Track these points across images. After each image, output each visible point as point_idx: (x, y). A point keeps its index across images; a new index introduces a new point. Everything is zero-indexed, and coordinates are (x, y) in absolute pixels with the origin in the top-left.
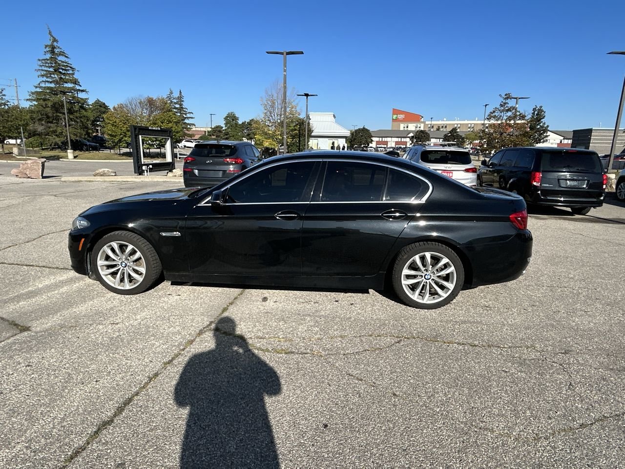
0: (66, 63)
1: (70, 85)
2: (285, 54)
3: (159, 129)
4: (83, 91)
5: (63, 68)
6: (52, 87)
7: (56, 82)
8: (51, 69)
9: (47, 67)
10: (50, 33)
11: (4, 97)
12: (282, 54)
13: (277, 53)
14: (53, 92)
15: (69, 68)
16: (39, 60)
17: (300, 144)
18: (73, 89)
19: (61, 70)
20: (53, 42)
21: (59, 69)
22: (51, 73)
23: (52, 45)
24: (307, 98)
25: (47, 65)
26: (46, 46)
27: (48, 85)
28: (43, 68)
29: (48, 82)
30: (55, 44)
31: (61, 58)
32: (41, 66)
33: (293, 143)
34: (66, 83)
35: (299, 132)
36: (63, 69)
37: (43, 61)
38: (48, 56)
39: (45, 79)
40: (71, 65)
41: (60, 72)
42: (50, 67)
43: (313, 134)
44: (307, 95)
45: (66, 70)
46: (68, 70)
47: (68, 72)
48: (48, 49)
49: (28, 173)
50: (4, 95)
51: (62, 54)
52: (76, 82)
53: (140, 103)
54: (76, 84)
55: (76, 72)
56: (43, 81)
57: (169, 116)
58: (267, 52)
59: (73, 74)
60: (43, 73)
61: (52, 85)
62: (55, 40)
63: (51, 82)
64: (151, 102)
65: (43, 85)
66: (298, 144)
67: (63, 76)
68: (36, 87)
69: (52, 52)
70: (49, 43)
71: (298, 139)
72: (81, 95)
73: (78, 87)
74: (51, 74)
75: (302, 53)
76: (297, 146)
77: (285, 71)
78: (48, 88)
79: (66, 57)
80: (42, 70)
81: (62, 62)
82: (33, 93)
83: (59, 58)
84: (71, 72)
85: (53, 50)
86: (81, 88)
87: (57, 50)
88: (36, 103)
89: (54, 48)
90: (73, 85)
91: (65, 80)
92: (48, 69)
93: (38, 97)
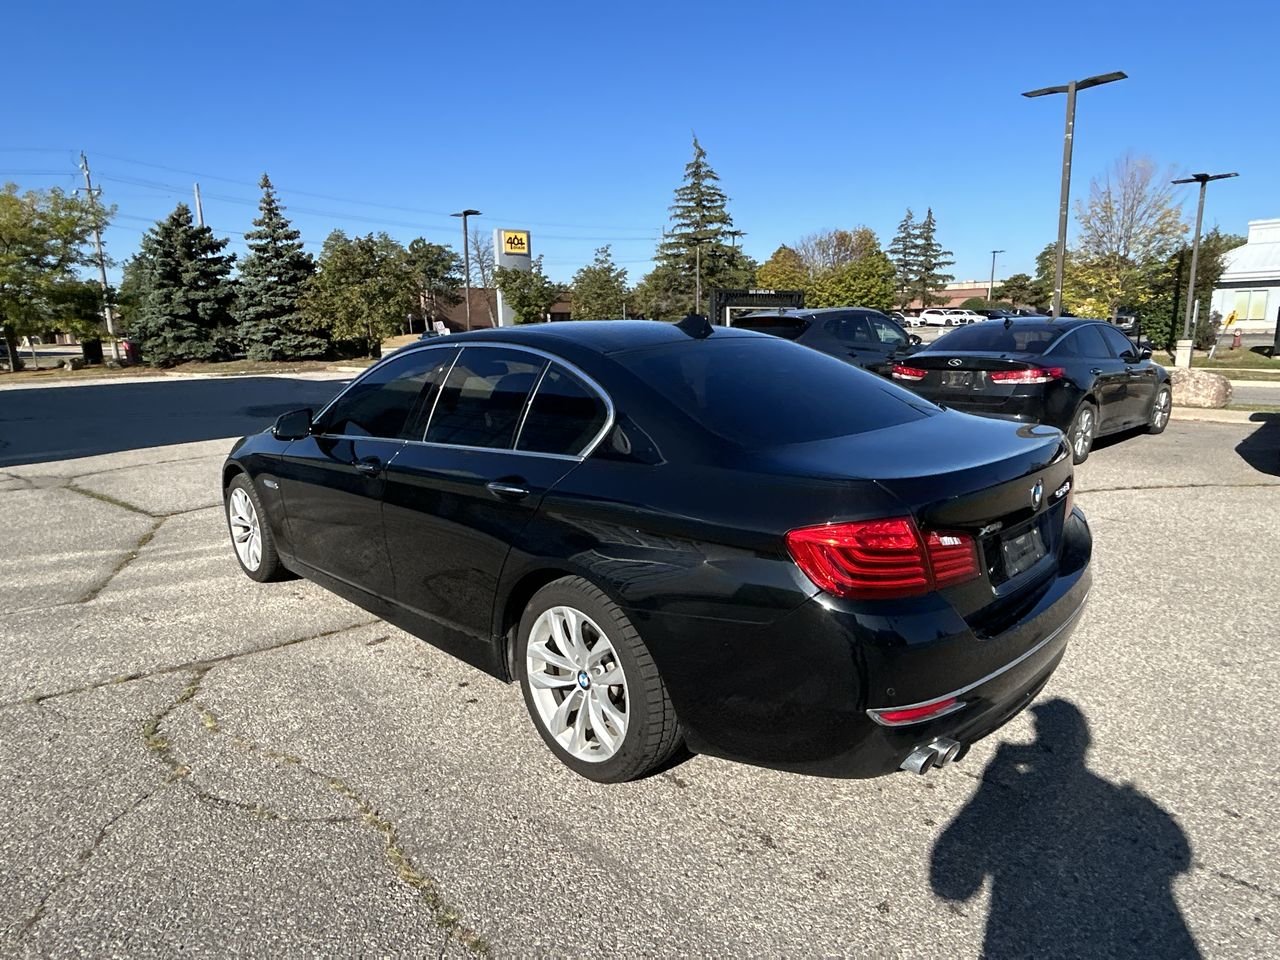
0: (713, 188)
1: (715, 226)
2: (1072, 89)
3: (773, 292)
4: (734, 234)
5: (709, 198)
6: (689, 234)
7: (697, 224)
8: (692, 204)
9: (684, 200)
10: (695, 144)
11: (608, 258)
12: (1064, 89)
13: (1052, 91)
14: (692, 241)
15: (717, 197)
16: (676, 191)
17: (1176, 306)
18: (716, 233)
19: (705, 203)
20: (699, 156)
21: (701, 201)
22: (689, 210)
23: (696, 162)
24: (1203, 185)
25: (685, 197)
26: (689, 166)
27: (685, 230)
28: (681, 204)
29: (684, 225)
30: (701, 159)
31: (708, 182)
32: (678, 200)
33: (1158, 305)
34: (711, 223)
35: (1179, 277)
36: (707, 200)
37: (681, 192)
38: (690, 182)
39: (682, 221)
40: (720, 190)
41: (704, 207)
42: (690, 200)
43: (1224, 278)
44: (1203, 179)
45: (712, 201)
46: (716, 201)
47: (716, 204)
48: (689, 171)
50: (609, 255)
51: (710, 174)
52: (724, 220)
53: (819, 244)
54: (725, 223)
55: (727, 202)
56: (678, 225)
58: (1024, 95)
59: (722, 206)
60: (679, 212)
61: (691, 230)
62: (702, 154)
63: (688, 225)
64: (843, 239)
65: (677, 232)
66: (1171, 307)
67: (706, 213)
68: (667, 236)
69: (696, 174)
70: (693, 160)
71: (1172, 293)
72: (728, 242)
73: (726, 228)
74: (690, 212)
75: (1121, 76)
76: (1168, 312)
77: (1071, 130)
78: (683, 235)
79: (715, 178)
80: (678, 207)
81: (708, 188)
82: (662, 247)
83: (705, 183)
84: (719, 203)
85: (697, 171)
86: (732, 229)
87: (704, 169)
88: (665, 262)
89: (699, 167)
90: (719, 225)
91: (708, 219)
92: (687, 204)
93: (669, 253)
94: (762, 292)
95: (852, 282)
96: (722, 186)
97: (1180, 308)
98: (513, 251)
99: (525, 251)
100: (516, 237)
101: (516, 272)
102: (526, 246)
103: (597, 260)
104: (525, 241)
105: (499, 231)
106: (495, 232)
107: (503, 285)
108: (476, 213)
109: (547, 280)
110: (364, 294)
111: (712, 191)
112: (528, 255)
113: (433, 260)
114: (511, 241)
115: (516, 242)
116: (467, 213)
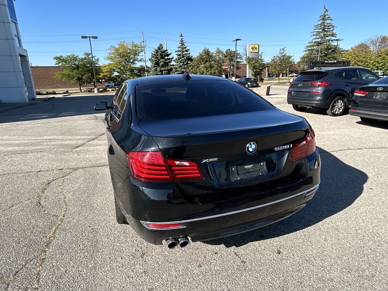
5: (327, 27)
6: (318, 41)
7: (322, 38)
8: (321, 30)
9: (318, 29)
10: (324, 8)
11: (284, 52)
14: (319, 44)
15: (331, 27)
16: (315, 26)
19: (326, 29)
21: (324, 29)
22: (319, 33)
25: (318, 28)
26: (321, 16)
27: (317, 40)
28: (316, 30)
29: (317, 38)
30: (326, 13)
31: (328, 21)
32: (315, 29)
34: (328, 37)
37: (317, 26)
38: (321, 22)
40: (332, 24)
41: (325, 31)
45: (329, 28)
46: (330, 28)
47: (330, 30)
48: (321, 18)
51: (329, 18)
54: (333, 36)
55: (335, 28)
56: (314, 39)
60: (315, 33)
62: (327, 11)
63: (318, 38)
65: (314, 41)
67: (326, 33)
68: (309, 43)
70: (323, 14)
72: (335, 43)
73: (333, 38)
78: (315, 42)
79: (331, 20)
80: (315, 32)
81: (328, 24)
82: (307, 47)
83: (327, 22)
84: (332, 29)
85: (324, 18)
86: (336, 39)
87: (327, 17)
88: (308, 52)
89: (325, 16)
90: (331, 37)
91: (326, 35)
92: (319, 30)
93: (309, 49)
95: (385, 56)
96: (333, 23)
98: (253, 51)
99: (257, 51)
100: (254, 47)
101: (253, 58)
102: (257, 49)
103: (280, 53)
104: (257, 48)
105: (249, 45)
107: (249, 63)
108: (239, 40)
109: (263, 60)
110: (205, 67)
111: (329, 25)
112: (258, 52)
113: (231, 56)
114: (253, 48)
115: (254, 48)
116: (237, 40)
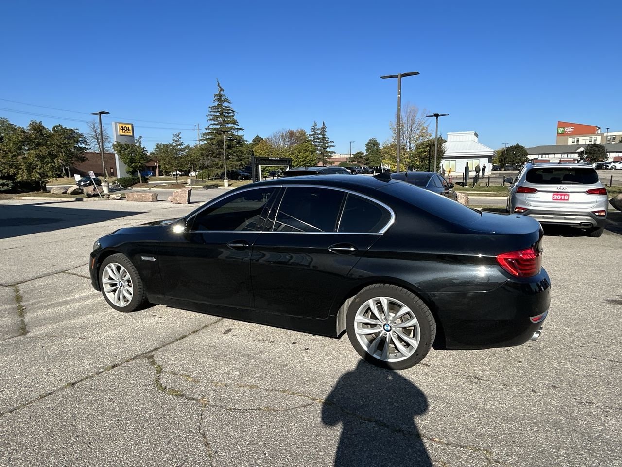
0: (228, 107)
1: (230, 125)
2: (400, 76)
3: (279, 159)
4: (240, 129)
6: (217, 129)
7: (221, 124)
8: (218, 114)
9: (214, 112)
10: (219, 85)
11: (180, 139)
12: (397, 77)
13: (392, 77)
14: (219, 132)
15: (231, 111)
16: (210, 107)
17: (429, 166)
18: (232, 128)
19: (225, 114)
20: (221, 91)
21: (223, 113)
22: (217, 117)
23: (219, 94)
24: (437, 118)
25: (215, 110)
26: (215, 96)
27: (215, 127)
28: (212, 114)
29: (215, 124)
30: (222, 93)
31: (226, 104)
32: (211, 112)
33: (423, 166)
34: (228, 124)
35: (430, 154)
36: (226, 113)
37: (213, 108)
38: (216, 103)
39: (213, 122)
40: (232, 108)
41: (224, 116)
42: (217, 112)
43: (445, 155)
44: (437, 115)
45: (228, 113)
46: (230, 113)
47: (230, 115)
48: (216, 98)
49: (178, 199)
50: (180, 138)
51: (226, 100)
52: (235, 122)
54: (235, 124)
55: (236, 114)
56: (211, 124)
57: (306, 146)
58: (382, 78)
59: (233, 116)
60: (211, 117)
61: (218, 127)
62: (222, 90)
63: (217, 124)
64: (292, 134)
65: (211, 127)
66: (427, 167)
67: (226, 119)
68: (206, 129)
69: (219, 100)
70: (217, 93)
71: (428, 161)
72: (239, 133)
73: (236, 127)
74: (217, 118)
75: (418, 73)
76: (427, 168)
77: (399, 93)
78: (214, 129)
79: (229, 102)
80: (211, 115)
81: (226, 107)
82: (204, 134)
83: (224, 104)
84: (232, 114)
85: (219, 98)
86: (239, 127)
87: (223, 98)
88: (206, 142)
89: (220, 96)
90: (232, 125)
91: (227, 122)
92: (216, 114)
93: (208, 137)
94: (274, 158)
96: (233, 106)
97: (431, 167)
98: (124, 134)
99: (131, 134)
100: (125, 127)
101: (127, 145)
102: (131, 131)
103: (173, 140)
104: (130, 129)
105: (116, 123)
106: (113, 123)
107: (119, 152)
108: (107, 113)
109: (145, 149)
111: (228, 109)
114: (122, 129)
115: (126, 129)
116: (101, 113)
